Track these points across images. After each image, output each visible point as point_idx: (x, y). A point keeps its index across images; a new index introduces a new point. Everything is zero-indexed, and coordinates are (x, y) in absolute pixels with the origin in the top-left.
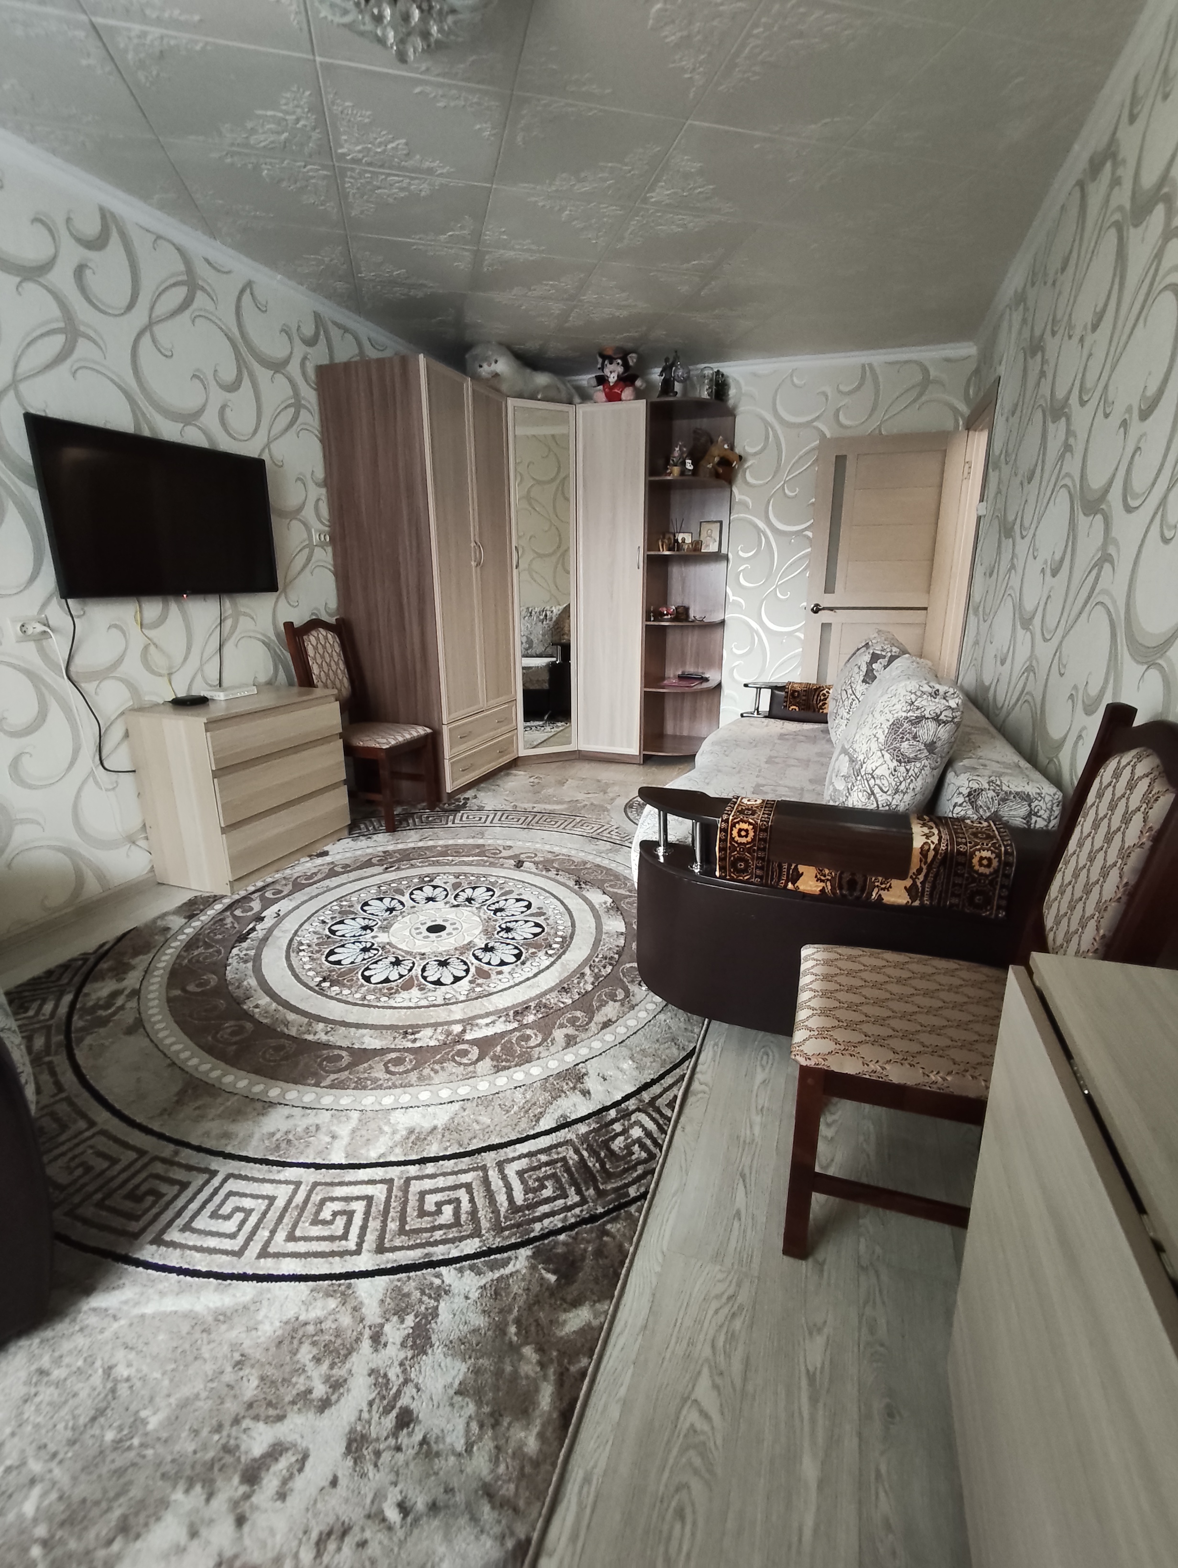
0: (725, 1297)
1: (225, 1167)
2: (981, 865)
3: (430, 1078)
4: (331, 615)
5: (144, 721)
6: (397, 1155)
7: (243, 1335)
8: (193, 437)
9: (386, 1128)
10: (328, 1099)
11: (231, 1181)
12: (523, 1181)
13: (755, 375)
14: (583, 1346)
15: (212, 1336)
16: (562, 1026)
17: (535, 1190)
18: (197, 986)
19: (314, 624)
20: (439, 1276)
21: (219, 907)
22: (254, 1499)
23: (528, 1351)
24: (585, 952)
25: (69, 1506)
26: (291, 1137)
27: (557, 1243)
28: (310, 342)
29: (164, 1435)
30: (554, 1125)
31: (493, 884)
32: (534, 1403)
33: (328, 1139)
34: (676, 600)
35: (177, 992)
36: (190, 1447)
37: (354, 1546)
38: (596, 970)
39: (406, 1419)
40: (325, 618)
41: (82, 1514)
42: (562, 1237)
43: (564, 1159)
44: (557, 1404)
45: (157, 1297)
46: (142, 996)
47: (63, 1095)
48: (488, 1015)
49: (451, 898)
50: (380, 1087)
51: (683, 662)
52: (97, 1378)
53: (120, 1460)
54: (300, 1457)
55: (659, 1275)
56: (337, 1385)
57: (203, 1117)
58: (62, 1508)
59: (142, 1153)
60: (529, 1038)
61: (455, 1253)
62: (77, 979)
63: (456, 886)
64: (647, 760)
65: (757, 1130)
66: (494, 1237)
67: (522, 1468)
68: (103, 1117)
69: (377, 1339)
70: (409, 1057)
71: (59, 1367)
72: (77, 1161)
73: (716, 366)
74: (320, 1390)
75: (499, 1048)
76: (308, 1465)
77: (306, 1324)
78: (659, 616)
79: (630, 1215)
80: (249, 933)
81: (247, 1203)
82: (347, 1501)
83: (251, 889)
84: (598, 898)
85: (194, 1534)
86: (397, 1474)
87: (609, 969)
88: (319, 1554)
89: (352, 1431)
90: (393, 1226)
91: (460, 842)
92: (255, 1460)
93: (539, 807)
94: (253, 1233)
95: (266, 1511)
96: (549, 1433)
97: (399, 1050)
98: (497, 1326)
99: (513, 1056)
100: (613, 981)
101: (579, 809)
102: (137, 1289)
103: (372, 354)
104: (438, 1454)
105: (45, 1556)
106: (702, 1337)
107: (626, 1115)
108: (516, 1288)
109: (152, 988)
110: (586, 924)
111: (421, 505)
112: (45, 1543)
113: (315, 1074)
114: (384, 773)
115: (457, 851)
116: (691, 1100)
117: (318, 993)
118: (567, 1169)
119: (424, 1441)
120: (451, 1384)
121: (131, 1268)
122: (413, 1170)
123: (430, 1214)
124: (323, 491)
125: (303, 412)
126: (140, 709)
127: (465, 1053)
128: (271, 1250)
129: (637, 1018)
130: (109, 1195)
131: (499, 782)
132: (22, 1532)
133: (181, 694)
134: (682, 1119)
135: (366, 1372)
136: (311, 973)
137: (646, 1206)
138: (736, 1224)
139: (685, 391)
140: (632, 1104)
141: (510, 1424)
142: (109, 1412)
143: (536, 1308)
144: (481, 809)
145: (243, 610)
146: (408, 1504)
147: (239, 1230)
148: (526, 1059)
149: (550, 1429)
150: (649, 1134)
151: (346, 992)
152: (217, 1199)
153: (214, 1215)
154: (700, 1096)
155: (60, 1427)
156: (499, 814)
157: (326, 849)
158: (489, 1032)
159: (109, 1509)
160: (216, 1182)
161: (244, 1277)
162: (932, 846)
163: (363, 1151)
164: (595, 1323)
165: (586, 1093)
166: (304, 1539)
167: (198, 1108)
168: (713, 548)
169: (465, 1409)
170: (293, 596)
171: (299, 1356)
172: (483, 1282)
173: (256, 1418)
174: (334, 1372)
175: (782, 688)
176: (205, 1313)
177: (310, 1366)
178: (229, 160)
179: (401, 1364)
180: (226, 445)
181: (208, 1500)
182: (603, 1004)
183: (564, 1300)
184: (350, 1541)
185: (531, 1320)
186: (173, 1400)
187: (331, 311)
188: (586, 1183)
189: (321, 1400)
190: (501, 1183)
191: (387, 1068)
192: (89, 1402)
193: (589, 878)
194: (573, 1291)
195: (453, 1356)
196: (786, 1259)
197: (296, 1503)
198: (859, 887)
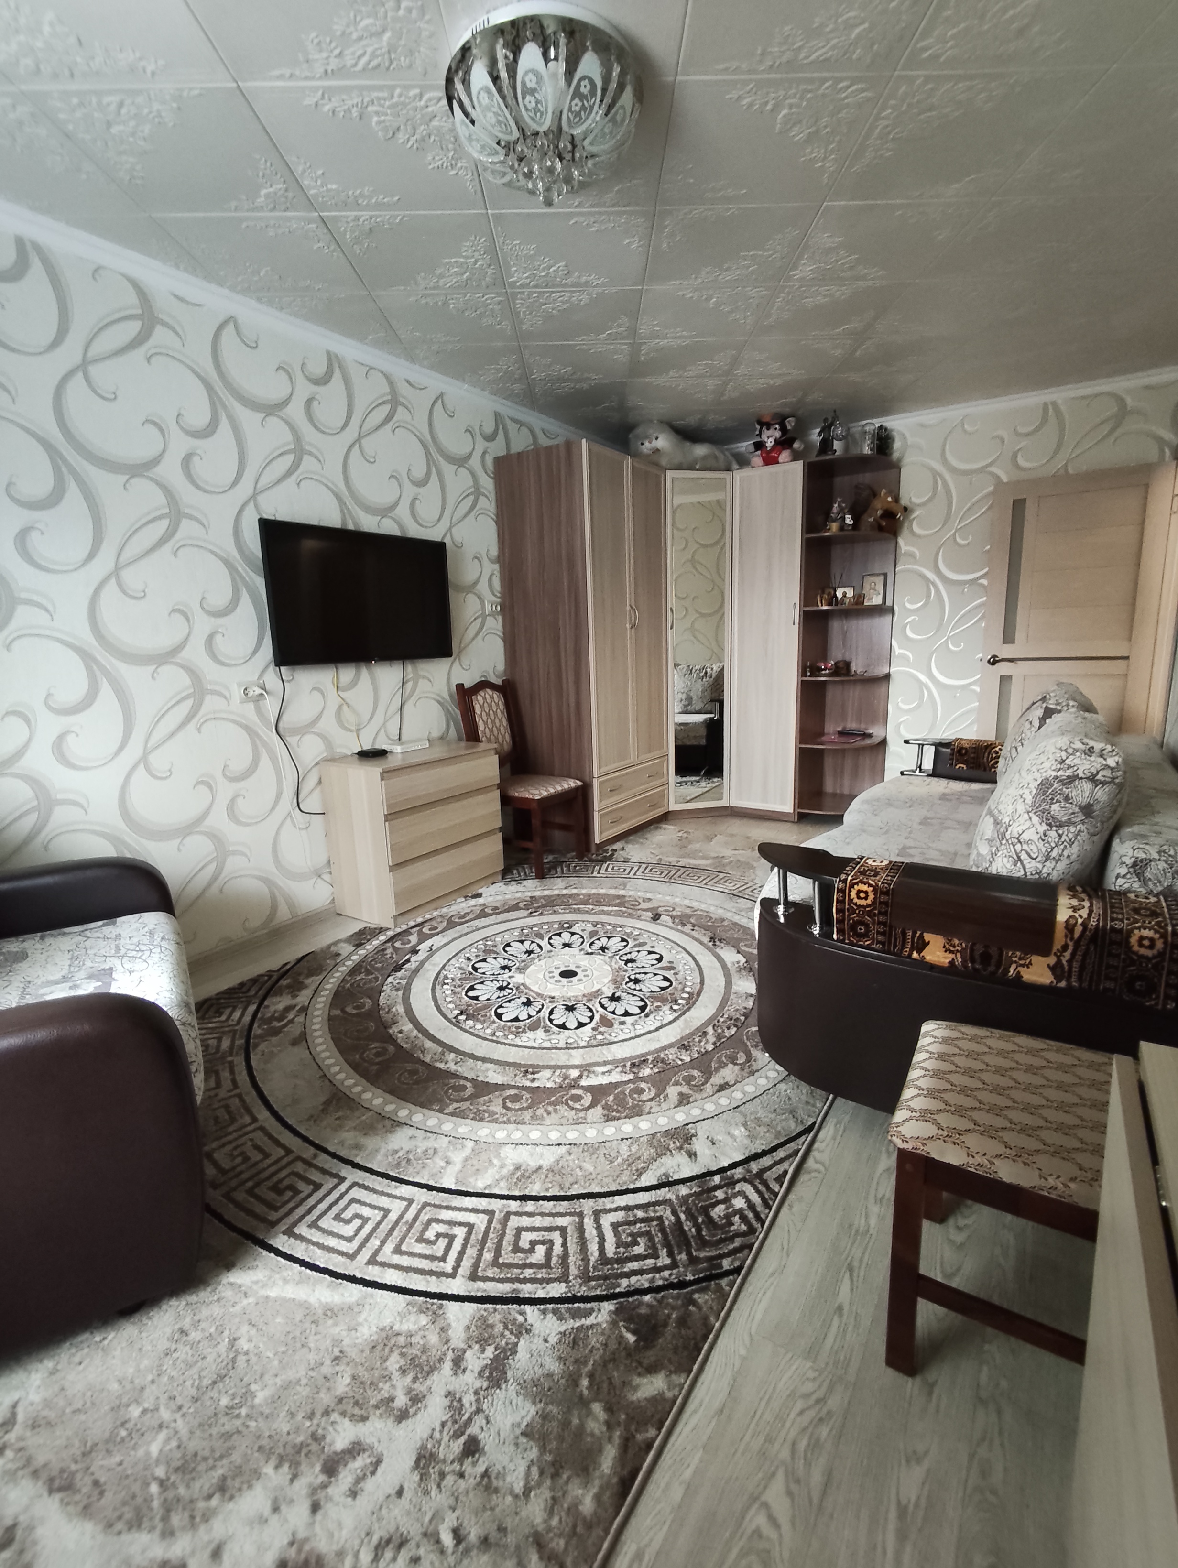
0: (814, 1397)
1: (352, 1175)
2: (1141, 945)
3: (542, 1118)
4: (497, 676)
5: (334, 770)
6: (501, 1189)
7: (344, 1333)
8: (388, 527)
9: (495, 1161)
10: (447, 1127)
11: (356, 1188)
12: (617, 1234)
13: (922, 425)
14: (652, 1416)
15: (320, 1328)
16: (677, 1083)
17: (627, 1245)
18: (354, 1008)
19: (483, 685)
20: (522, 1313)
21: (383, 938)
22: (330, 1490)
23: (597, 1408)
24: (711, 1011)
25: (184, 1455)
26: (411, 1157)
27: (641, 1303)
28: (490, 438)
29: (267, 1411)
30: (655, 1183)
31: (628, 935)
32: (595, 1463)
33: (443, 1164)
34: (836, 654)
35: (338, 1012)
36: (285, 1427)
37: (408, 1559)
38: (720, 1031)
39: (472, 1448)
40: (494, 680)
41: (193, 1465)
42: (647, 1298)
43: (660, 1219)
44: (618, 1469)
45: (280, 1283)
46: (309, 1012)
47: (237, 1091)
48: (605, 1063)
49: (586, 946)
50: (496, 1121)
51: (843, 717)
52: (223, 1347)
53: (229, 1425)
54: (374, 1460)
55: (744, 1359)
56: (416, 1399)
57: (341, 1127)
58: (179, 1455)
59: (288, 1151)
60: (642, 1091)
61: (541, 1294)
62: (262, 992)
63: (592, 934)
64: (802, 818)
65: (873, 1222)
66: (581, 1285)
67: (575, 1526)
68: (264, 1115)
69: (458, 1362)
70: (526, 1095)
71: (197, 1330)
72: (239, 1150)
73: (877, 422)
74: (401, 1400)
75: (611, 1098)
76: (380, 1470)
77: (398, 1334)
78: (816, 671)
79: (720, 1288)
80: (404, 964)
81: (366, 1211)
82: (408, 1513)
83: (412, 923)
84: (731, 956)
85: (276, 1509)
86: (457, 1499)
87: (733, 1030)
88: (376, 1559)
89: (423, 1447)
90: (488, 1256)
91: (602, 891)
92: (336, 1453)
93: (684, 862)
94: (367, 1240)
95: (338, 1504)
96: (606, 1497)
97: (518, 1088)
98: (570, 1376)
99: (624, 1107)
100: (736, 1042)
101: (724, 865)
102: (267, 1273)
103: (544, 442)
104: (496, 1491)
105: (160, 1494)
106: (783, 1434)
107: (731, 1183)
108: (595, 1340)
109: (318, 1006)
110: (715, 982)
111: (580, 576)
112: (162, 1483)
113: (440, 1101)
114: (536, 822)
115: (598, 900)
116: (803, 1178)
117: (455, 1025)
118: (662, 1230)
119: (486, 1474)
120: (519, 1425)
121: (265, 1253)
122: (514, 1205)
123: (523, 1251)
124: (497, 567)
125: (482, 498)
126: (332, 759)
127: (578, 1098)
128: (379, 1259)
129: (756, 1085)
130: (257, 1185)
131: (648, 836)
132: (146, 1469)
133: (367, 747)
134: (791, 1197)
135: (443, 1393)
136: (451, 1006)
137: (739, 1281)
138: (836, 1322)
139: (846, 449)
140: (738, 1172)
141: (569, 1478)
142: (227, 1380)
143: (611, 1365)
144: (626, 861)
145: (421, 673)
146: (463, 1532)
147: (356, 1235)
148: (637, 1112)
149: (608, 1494)
150: (751, 1206)
151: (479, 1026)
152: (342, 1204)
153: (337, 1218)
154: (813, 1174)
155: (189, 1383)
156: (644, 866)
157: (480, 891)
158: (604, 1080)
159: (213, 1468)
160: (343, 1187)
161: (353, 1279)
162: (1080, 921)
163: (472, 1180)
164: (669, 1395)
165: (692, 1155)
166: (366, 1541)
167: (338, 1118)
168: (877, 600)
169: (528, 1452)
170: (466, 662)
171: (388, 1363)
172: (563, 1328)
173: (343, 1414)
174: (416, 1386)
175: (947, 745)
176: (317, 1305)
177: (396, 1375)
178: (423, 301)
179: (476, 1393)
180: (415, 531)
181: (292, 1481)
182: (722, 1065)
183: (640, 1364)
184: (404, 1555)
185: (605, 1378)
186: (278, 1381)
187: (508, 409)
188: (679, 1247)
189: (400, 1410)
190: (595, 1232)
191: (504, 1103)
192: (214, 1367)
193: (724, 935)
194: (650, 1356)
195: (525, 1396)
196: (890, 1372)
197: (364, 1503)
198: (993, 961)
